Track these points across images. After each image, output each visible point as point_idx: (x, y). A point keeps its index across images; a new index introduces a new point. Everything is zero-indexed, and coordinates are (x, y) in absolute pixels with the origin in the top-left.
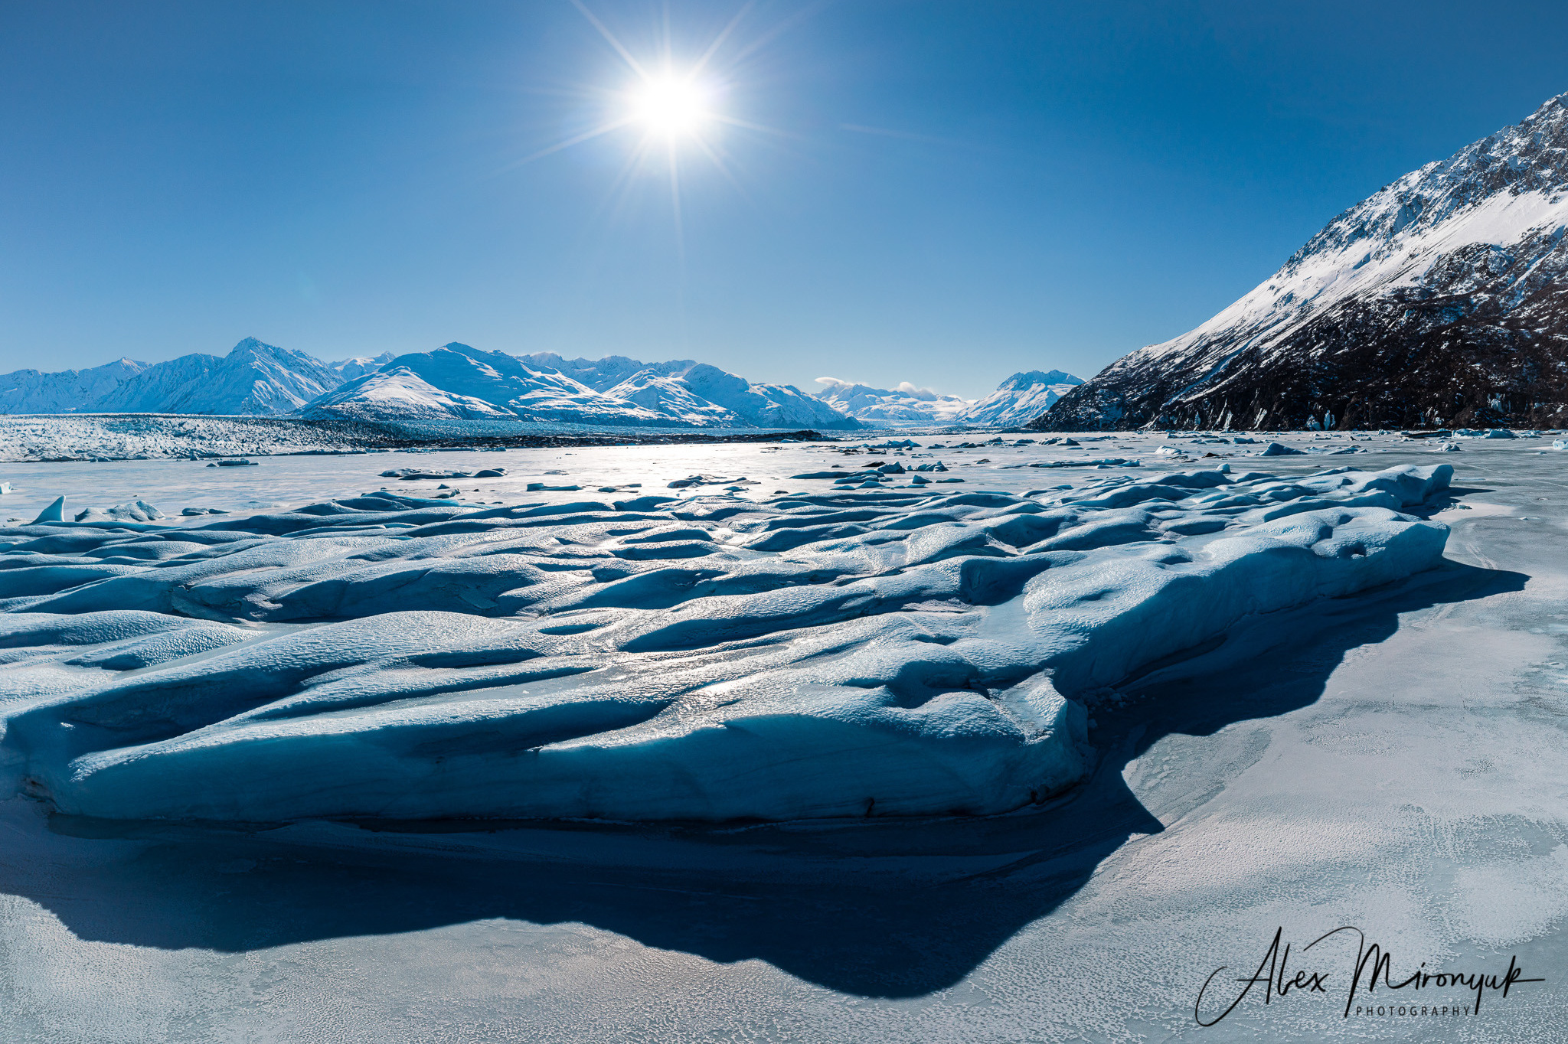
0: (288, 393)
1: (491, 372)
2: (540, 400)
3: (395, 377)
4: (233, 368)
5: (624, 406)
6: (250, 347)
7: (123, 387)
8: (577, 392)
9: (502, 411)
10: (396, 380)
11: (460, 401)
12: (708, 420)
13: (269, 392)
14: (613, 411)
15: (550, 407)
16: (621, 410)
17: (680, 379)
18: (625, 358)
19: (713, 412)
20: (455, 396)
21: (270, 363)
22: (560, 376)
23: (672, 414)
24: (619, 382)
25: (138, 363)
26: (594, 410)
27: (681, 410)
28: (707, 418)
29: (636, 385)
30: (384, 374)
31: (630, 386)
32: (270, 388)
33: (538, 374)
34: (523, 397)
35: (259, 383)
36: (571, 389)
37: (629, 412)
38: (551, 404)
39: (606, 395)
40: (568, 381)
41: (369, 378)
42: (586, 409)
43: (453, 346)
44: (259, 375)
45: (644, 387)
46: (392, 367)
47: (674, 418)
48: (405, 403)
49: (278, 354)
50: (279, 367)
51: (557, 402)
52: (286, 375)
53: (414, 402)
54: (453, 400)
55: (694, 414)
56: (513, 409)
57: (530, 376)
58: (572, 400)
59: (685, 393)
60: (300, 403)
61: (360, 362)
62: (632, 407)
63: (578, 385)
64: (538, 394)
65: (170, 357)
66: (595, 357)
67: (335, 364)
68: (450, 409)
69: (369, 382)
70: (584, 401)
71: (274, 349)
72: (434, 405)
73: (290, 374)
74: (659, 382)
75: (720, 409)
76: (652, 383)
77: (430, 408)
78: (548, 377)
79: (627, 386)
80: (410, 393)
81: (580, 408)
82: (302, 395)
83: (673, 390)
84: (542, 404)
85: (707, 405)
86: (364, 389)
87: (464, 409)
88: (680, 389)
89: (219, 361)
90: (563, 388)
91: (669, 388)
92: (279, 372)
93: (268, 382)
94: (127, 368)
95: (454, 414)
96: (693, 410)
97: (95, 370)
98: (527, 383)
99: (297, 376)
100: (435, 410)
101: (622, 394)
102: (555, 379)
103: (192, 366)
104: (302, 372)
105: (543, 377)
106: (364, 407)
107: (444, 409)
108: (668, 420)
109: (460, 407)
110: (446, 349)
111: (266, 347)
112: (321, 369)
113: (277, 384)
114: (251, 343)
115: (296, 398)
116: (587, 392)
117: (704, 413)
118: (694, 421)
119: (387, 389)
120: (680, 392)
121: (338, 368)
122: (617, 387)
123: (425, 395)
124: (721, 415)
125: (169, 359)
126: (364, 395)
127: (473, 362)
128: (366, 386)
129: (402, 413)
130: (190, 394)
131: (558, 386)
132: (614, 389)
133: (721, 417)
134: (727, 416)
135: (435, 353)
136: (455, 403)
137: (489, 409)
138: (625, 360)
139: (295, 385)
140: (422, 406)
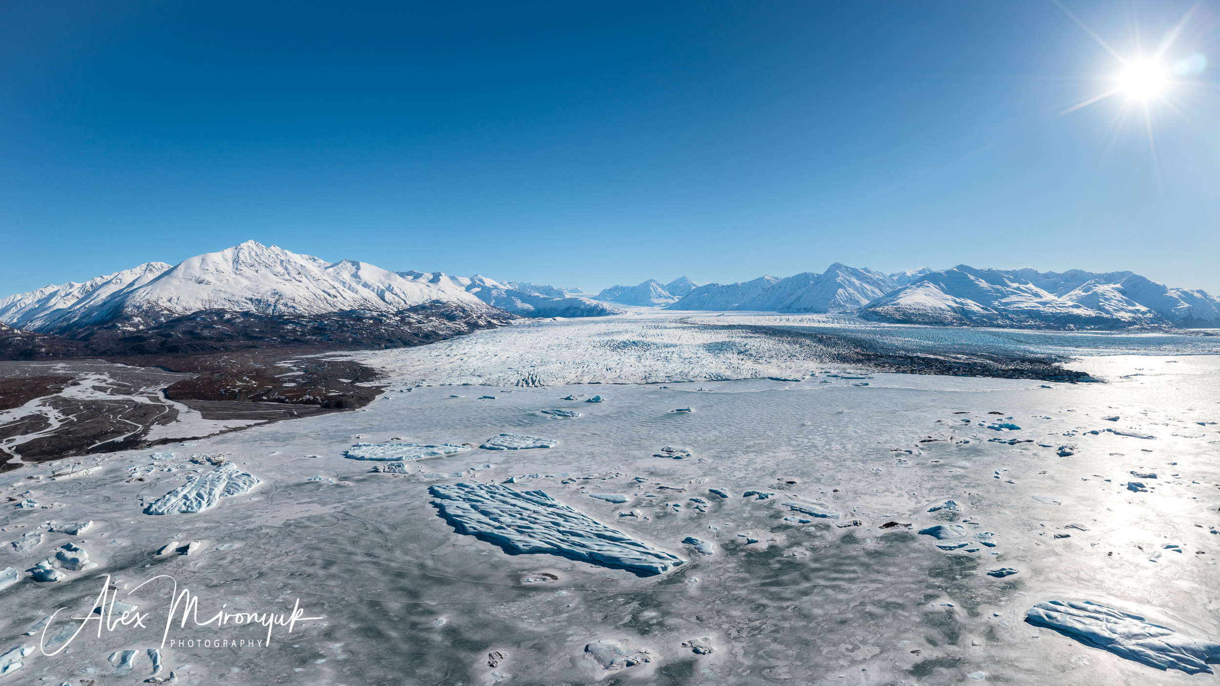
0: (858, 296)
1: (983, 284)
2: (1015, 302)
3: (921, 288)
4: (826, 281)
5: (1073, 306)
6: (837, 269)
7: (765, 293)
8: (1041, 297)
9: (988, 310)
10: (921, 291)
11: (961, 304)
12: (1133, 317)
13: (846, 296)
14: (1064, 310)
15: (1020, 308)
16: (1071, 310)
17: (1118, 286)
18: (1081, 271)
19: (1138, 310)
20: (958, 300)
21: (848, 278)
22: (1031, 286)
23: (1107, 312)
24: (1074, 288)
25: (774, 278)
26: (1051, 310)
27: (1114, 309)
28: (1133, 315)
29: (1084, 291)
30: (914, 286)
31: (1080, 292)
32: (846, 294)
33: (1016, 285)
34: (1003, 301)
35: (840, 291)
36: (1036, 295)
37: (1076, 311)
38: (1022, 306)
39: (1060, 300)
40: (1036, 289)
41: (905, 289)
42: (1046, 309)
43: (960, 267)
44: (841, 286)
45: (1090, 293)
46: (920, 281)
47: (1108, 316)
48: (923, 305)
49: (855, 273)
50: (854, 280)
51: (1026, 304)
52: (858, 285)
53: (930, 305)
54: (956, 302)
55: (1124, 312)
56: (996, 309)
57: (1008, 286)
58: (1038, 303)
59: (1119, 296)
60: (865, 302)
61: (908, 274)
62: (1078, 307)
63: (1042, 292)
64: (1014, 298)
65: (791, 274)
66: (1060, 270)
67: (893, 275)
68: (953, 309)
69: (904, 292)
70: (1044, 304)
71: (852, 269)
72: (944, 307)
73: (861, 284)
74: (1101, 289)
75: (1144, 309)
76: (1095, 290)
77: (940, 309)
78: (1022, 287)
79: (1078, 292)
80: (929, 299)
81: (1041, 309)
82: (867, 296)
83: (1109, 295)
84: (1016, 305)
85: (1134, 305)
86: (900, 296)
87: (963, 309)
88: (1116, 293)
89: (819, 276)
90: (1032, 294)
91: (1107, 293)
92: (854, 283)
93: (846, 290)
94: (768, 281)
95: (956, 312)
96: (1122, 309)
97: (750, 283)
98: (1007, 291)
99: (865, 285)
100: (944, 310)
101: (1074, 297)
102: (1027, 288)
103: (803, 280)
104: (868, 283)
105: (1018, 287)
106: (896, 310)
107: (949, 309)
108: (1103, 317)
109: (961, 308)
110: (955, 269)
111: (847, 268)
112: (881, 280)
113: (851, 290)
114: (837, 266)
115: (863, 299)
116: (1048, 297)
117: (1131, 311)
118: (1123, 318)
119: (914, 297)
120: (1115, 296)
121: (895, 278)
122: (1073, 293)
123: (938, 300)
124: (1143, 313)
125: (790, 276)
126: (898, 301)
127: (972, 278)
128: (902, 295)
129: (921, 312)
130: (801, 296)
131: (1028, 293)
132: (1070, 294)
133: (1143, 315)
134: (1148, 314)
135: (947, 272)
136: (957, 305)
137: (980, 309)
138: (1082, 272)
139: (863, 291)
140: (935, 308)
